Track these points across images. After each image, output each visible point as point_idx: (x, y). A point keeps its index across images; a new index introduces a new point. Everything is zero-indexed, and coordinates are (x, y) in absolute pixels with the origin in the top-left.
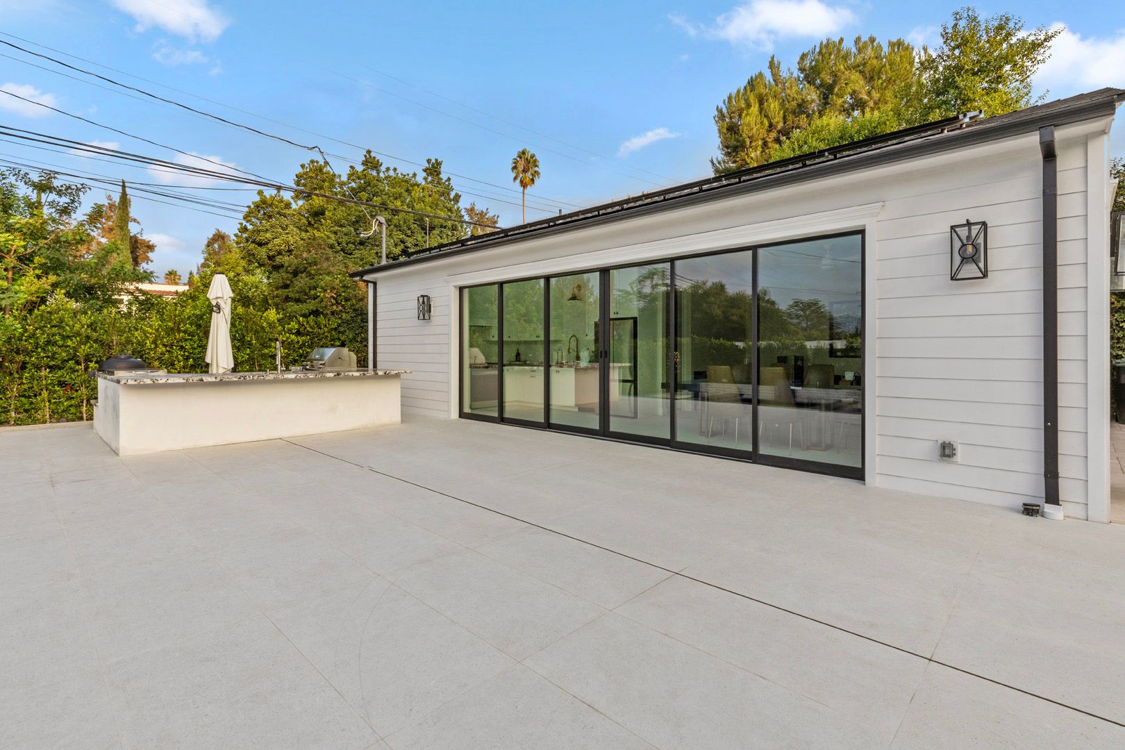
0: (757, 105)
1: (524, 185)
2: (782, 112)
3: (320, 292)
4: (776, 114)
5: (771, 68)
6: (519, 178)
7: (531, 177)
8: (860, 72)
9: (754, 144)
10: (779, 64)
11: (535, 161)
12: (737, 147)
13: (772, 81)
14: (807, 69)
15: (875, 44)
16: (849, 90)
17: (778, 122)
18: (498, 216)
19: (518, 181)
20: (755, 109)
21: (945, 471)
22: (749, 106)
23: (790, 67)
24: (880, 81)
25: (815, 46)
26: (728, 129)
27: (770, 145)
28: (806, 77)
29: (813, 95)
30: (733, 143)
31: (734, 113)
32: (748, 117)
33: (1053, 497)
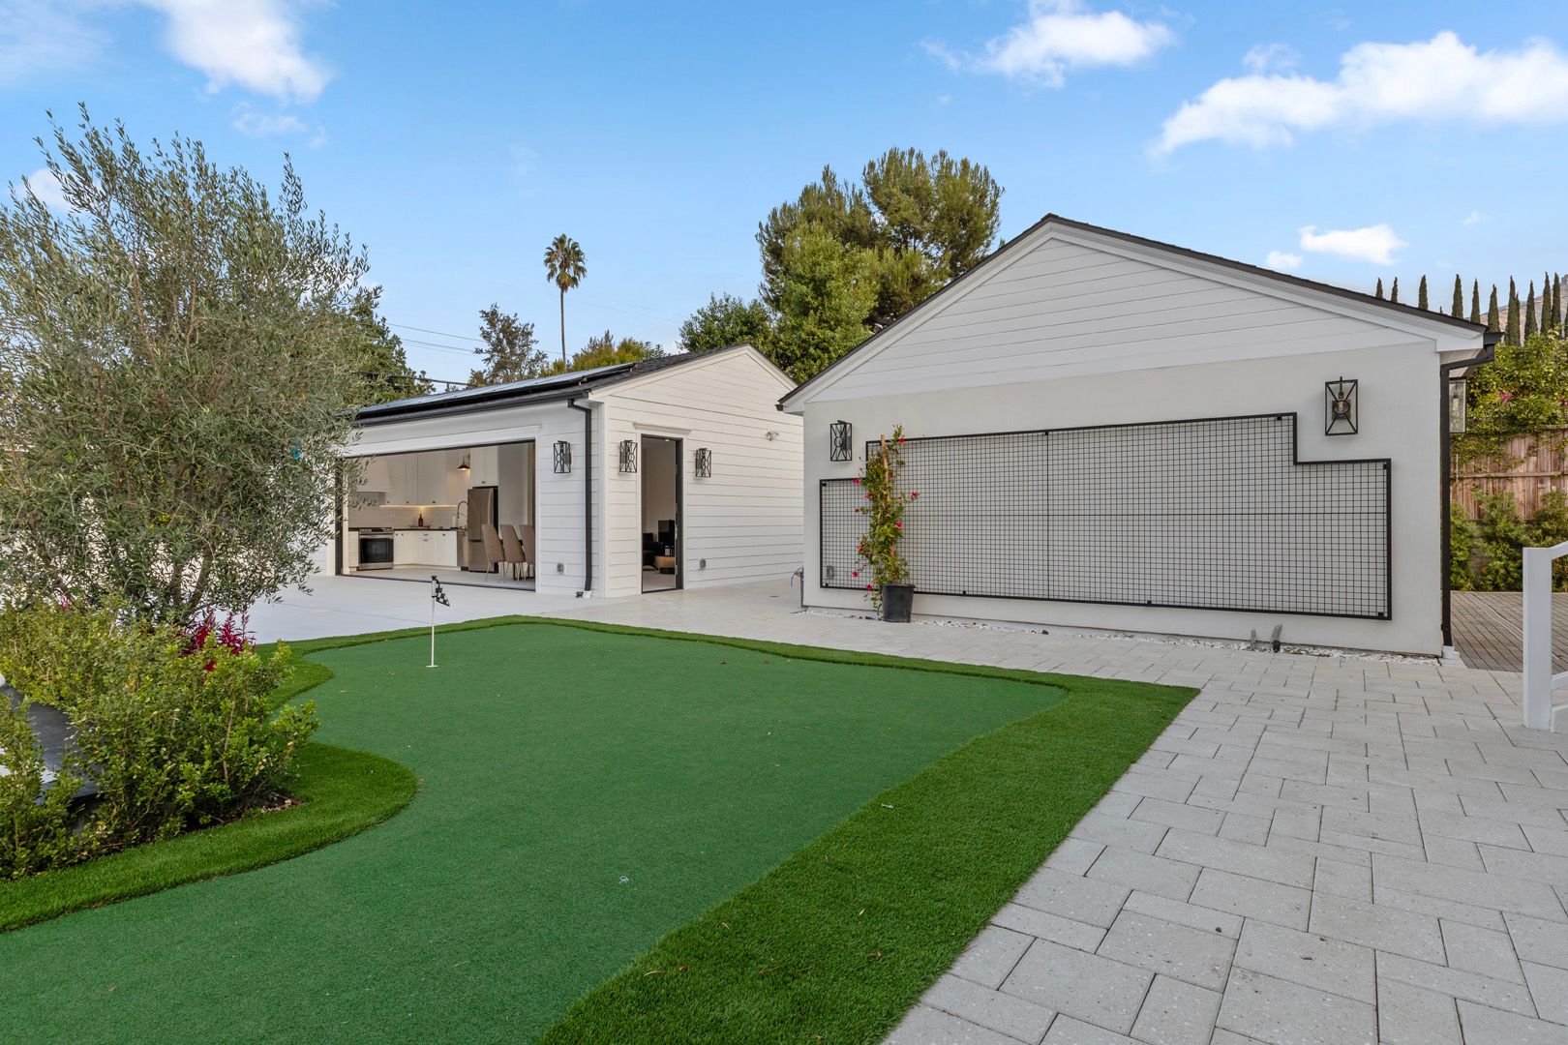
1: (564, 287)
6: (556, 275)
18: (533, 325)
19: (553, 280)
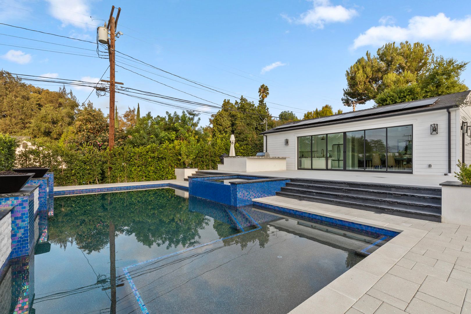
0: (362, 70)
2: (371, 72)
3: (248, 139)
4: (369, 73)
5: (367, 55)
6: (261, 95)
7: (266, 95)
8: (402, 56)
9: (361, 84)
10: (370, 54)
11: (267, 88)
12: (354, 85)
13: (367, 60)
14: (381, 54)
15: (408, 44)
16: (398, 63)
17: (370, 76)
20: (361, 71)
21: (430, 170)
22: (359, 70)
23: (374, 54)
24: (410, 59)
25: (384, 45)
26: (351, 79)
27: (367, 83)
28: (380, 57)
29: (383, 65)
30: (352, 83)
31: (353, 73)
32: (359, 74)
33: (450, 172)
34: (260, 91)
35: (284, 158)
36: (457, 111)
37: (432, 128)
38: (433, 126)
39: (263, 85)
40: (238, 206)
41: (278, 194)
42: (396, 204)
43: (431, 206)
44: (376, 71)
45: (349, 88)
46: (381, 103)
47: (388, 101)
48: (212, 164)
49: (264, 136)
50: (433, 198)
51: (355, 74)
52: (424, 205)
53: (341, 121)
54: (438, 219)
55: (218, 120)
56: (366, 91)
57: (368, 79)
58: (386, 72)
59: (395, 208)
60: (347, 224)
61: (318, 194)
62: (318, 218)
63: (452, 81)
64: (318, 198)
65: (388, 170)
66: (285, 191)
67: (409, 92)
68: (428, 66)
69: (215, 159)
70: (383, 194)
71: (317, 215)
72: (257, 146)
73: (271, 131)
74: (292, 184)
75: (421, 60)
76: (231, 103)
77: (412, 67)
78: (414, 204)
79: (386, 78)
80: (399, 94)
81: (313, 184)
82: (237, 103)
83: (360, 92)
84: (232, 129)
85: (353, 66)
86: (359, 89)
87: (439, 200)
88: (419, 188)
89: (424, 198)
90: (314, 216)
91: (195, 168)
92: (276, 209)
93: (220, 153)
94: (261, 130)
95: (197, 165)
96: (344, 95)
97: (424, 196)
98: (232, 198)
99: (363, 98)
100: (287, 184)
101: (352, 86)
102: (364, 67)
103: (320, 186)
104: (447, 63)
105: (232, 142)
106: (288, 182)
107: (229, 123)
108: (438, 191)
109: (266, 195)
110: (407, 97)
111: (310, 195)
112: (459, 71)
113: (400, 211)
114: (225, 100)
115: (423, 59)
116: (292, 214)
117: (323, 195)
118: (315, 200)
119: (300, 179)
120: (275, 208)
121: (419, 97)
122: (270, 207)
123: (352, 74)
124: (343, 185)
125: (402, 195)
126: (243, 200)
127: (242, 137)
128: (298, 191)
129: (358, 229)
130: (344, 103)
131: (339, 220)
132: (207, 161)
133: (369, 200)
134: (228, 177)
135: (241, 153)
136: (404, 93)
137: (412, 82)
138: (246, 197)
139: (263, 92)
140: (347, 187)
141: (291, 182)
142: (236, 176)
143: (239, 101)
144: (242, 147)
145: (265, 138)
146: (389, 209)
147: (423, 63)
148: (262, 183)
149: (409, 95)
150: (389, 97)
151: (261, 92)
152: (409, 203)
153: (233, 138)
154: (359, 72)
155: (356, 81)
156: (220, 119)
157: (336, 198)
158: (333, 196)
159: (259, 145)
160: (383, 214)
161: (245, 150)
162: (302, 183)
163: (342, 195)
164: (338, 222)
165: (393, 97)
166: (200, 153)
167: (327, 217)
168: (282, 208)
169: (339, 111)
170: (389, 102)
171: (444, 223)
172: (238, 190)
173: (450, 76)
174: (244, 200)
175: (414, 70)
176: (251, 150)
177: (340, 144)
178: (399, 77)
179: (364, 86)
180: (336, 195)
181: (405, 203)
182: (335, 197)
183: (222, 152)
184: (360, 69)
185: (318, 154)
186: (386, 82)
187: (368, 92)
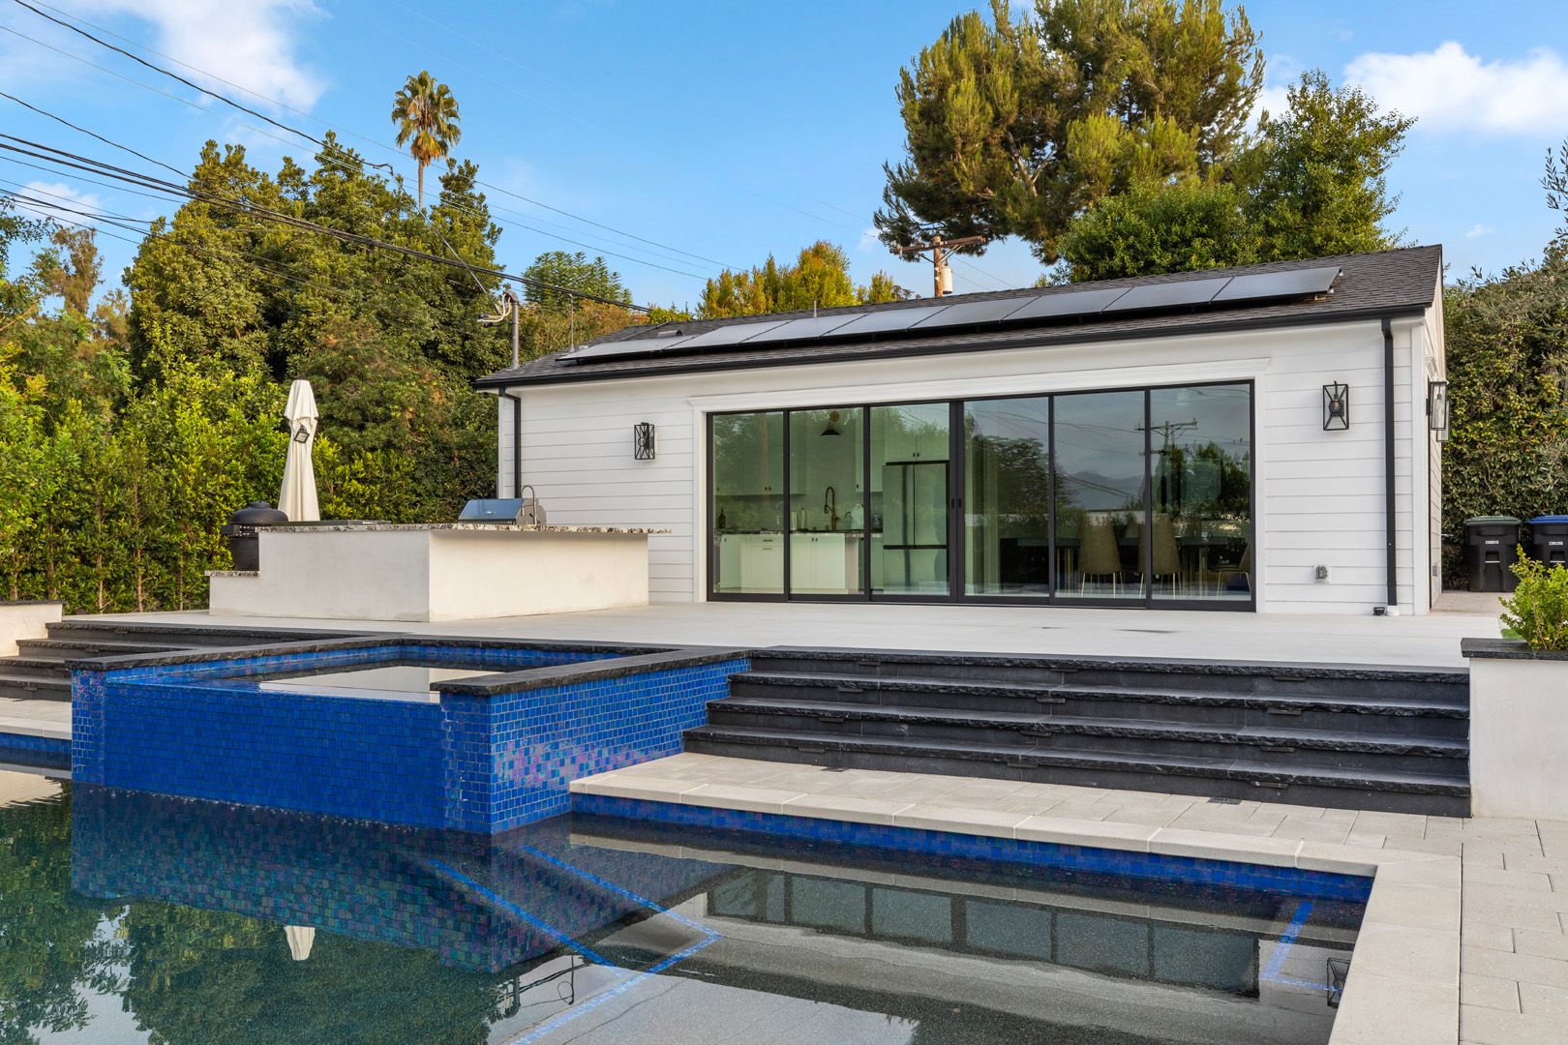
0: (973, 76)
2: (1016, 95)
3: (396, 410)
4: (1008, 98)
5: (993, 7)
8: (1143, 38)
9: (969, 148)
11: (450, 103)
12: (938, 150)
13: (994, 30)
14: (1051, 11)
16: (1128, 70)
17: (1009, 113)
20: (968, 83)
21: (1320, 591)
22: (958, 75)
23: (1023, 8)
24: (1174, 60)
26: (921, 114)
27: (994, 150)
28: (1049, 27)
29: (1063, 66)
30: (930, 139)
31: (931, 84)
32: (959, 97)
33: (1392, 600)
34: (401, 112)
35: (637, 537)
36: (1415, 331)
37: (1328, 400)
38: (1332, 391)
39: (422, 81)
40: (496, 828)
41: (694, 743)
42: (1291, 750)
43: (1427, 748)
44: (1035, 95)
45: (910, 162)
46: (1085, 262)
47: (1119, 254)
48: (156, 568)
49: (501, 399)
50: (1426, 715)
51: (942, 91)
52: (1402, 749)
53: (943, 342)
54: (1455, 802)
55: (174, 278)
56: (992, 188)
57: (998, 130)
58: (1076, 107)
59: (1295, 772)
60: (1125, 867)
61: (922, 731)
62: (974, 850)
63: (1358, 191)
64: (933, 752)
65: (1155, 597)
66: (732, 724)
67: (1202, 221)
68: (1243, 106)
69: (176, 539)
70: (1225, 711)
71: (973, 838)
72: (451, 459)
73: (546, 373)
74: (766, 682)
75: (1215, 71)
76: (255, 174)
77: (1183, 98)
78: (1364, 746)
79: (1080, 136)
80: (1163, 227)
81: (883, 675)
82: (291, 174)
83: (964, 189)
84: (272, 339)
85: (933, 48)
86: (959, 177)
87: (1457, 725)
88: (1366, 675)
89: (1391, 715)
90: (955, 844)
91: (27, 599)
92: (729, 823)
93: (212, 496)
94: (460, 359)
95: (39, 578)
96: (887, 197)
97: (1391, 709)
98: (454, 784)
99: (975, 221)
100: (737, 684)
101: (926, 153)
102: (981, 66)
103: (926, 687)
104: (1340, 109)
105: (295, 427)
106: (737, 673)
107: (251, 303)
108: (1457, 686)
109: (636, 754)
110: (1197, 243)
111: (877, 735)
112: (1382, 152)
113: (1315, 784)
114: (211, 144)
115: (1220, 70)
116: (832, 845)
117: (948, 732)
118: (912, 762)
119: (808, 654)
120: (721, 820)
121: (1243, 249)
122: (687, 816)
123: (926, 93)
124: (1036, 675)
125: (1305, 708)
126: (521, 790)
127: (356, 396)
128: (814, 721)
129: (1180, 883)
130: (885, 237)
131: (1085, 849)
132: (121, 551)
133: (1176, 740)
134: (342, 656)
135: (352, 499)
136: (1183, 224)
137: (1183, 173)
138: (539, 768)
139: (422, 123)
140: (1057, 683)
141: (755, 669)
142: (391, 649)
143: (310, 166)
144: (358, 465)
145: (506, 410)
146: (1270, 778)
147: (1220, 89)
148: (620, 683)
149: (1204, 236)
150: (1121, 234)
151: (412, 117)
152: (1341, 743)
153: (302, 402)
154: (963, 88)
155: (945, 130)
156: (190, 269)
157: (1017, 744)
158: (1003, 735)
159: (463, 453)
160: (1246, 805)
161: (373, 481)
162: (820, 671)
163: (1048, 725)
164: (1081, 859)
165: (1137, 236)
166: (68, 499)
167: (1022, 843)
168: (765, 815)
169: (877, 283)
170: (1122, 259)
171: (1483, 817)
172: (499, 729)
173: (1353, 168)
174: (527, 790)
175: (1188, 115)
176: (414, 479)
177: (920, 459)
178: (1129, 137)
179: (984, 161)
180: (1018, 728)
181: (1326, 745)
182: (1014, 735)
183: (227, 492)
184: (965, 73)
185: (803, 512)
186: (1080, 154)
187: (1002, 195)
